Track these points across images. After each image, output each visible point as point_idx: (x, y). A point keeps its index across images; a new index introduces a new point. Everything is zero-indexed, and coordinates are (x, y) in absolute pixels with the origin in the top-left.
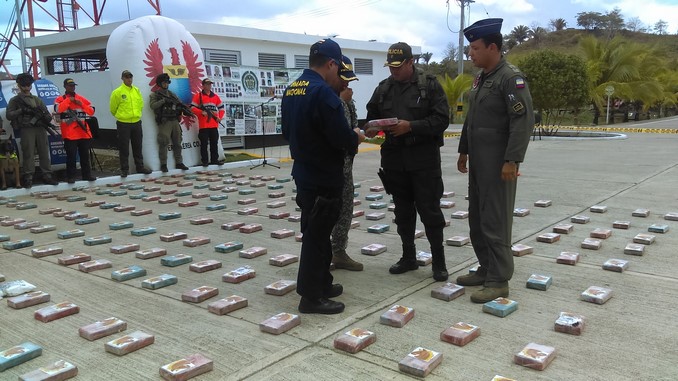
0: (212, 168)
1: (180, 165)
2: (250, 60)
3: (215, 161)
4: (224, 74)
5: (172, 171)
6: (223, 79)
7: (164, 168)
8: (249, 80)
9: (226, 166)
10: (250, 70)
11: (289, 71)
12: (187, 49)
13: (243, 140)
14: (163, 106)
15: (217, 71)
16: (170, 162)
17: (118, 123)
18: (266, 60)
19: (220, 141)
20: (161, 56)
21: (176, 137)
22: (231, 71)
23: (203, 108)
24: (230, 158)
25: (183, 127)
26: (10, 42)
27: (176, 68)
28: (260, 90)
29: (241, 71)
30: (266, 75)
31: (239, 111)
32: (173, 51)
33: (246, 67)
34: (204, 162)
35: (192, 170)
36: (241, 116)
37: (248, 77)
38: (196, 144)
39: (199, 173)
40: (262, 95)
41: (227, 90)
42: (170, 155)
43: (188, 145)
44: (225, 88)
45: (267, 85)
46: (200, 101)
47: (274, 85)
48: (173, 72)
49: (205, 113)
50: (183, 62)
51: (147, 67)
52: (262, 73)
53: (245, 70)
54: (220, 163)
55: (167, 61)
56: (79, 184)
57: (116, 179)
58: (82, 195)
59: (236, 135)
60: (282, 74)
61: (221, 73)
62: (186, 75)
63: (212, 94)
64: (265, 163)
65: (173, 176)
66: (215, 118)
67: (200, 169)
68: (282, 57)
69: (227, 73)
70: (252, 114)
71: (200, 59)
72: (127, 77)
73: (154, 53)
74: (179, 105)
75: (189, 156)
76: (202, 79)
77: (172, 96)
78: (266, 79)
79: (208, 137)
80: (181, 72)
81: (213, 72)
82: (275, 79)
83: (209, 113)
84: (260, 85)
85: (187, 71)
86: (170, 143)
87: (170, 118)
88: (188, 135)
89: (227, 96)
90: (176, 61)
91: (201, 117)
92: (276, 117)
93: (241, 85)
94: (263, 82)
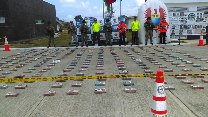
0: (162, 45)
2: (193, 10)
3: (164, 43)
4: (181, 15)
8: (192, 17)
10: (192, 13)
12: (161, 9)
14: (147, 26)
15: (178, 14)
18: (199, 9)
20: (151, 12)
21: (151, 35)
22: (184, 13)
27: (155, 15)
28: (195, 19)
29: (188, 14)
30: (200, 14)
32: (155, 10)
33: (191, 12)
35: (155, 45)
36: (186, 28)
37: (191, 15)
40: (196, 21)
41: (181, 20)
42: (149, 40)
43: (156, 37)
44: (180, 20)
45: (199, 17)
46: (160, 24)
47: (203, 16)
49: (161, 28)
51: (146, 15)
52: (198, 14)
53: (190, 13)
54: (166, 43)
55: (153, 13)
59: (183, 35)
60: (207, 13)
63: (165, 22)
64: (179, 44)
69: (182, 14)
70: (191, 28)
71: (166, 11)
74: (152, 25)
75: (156, 41)
77: (150, 23)
80: (157, 16)
84: (196, 17)
85: (160, 16)
86: (149, 36)
87: (149, 29)
89: (181, 22)
92: (202, 29)
93: (187, 18)
94: (198, 16)
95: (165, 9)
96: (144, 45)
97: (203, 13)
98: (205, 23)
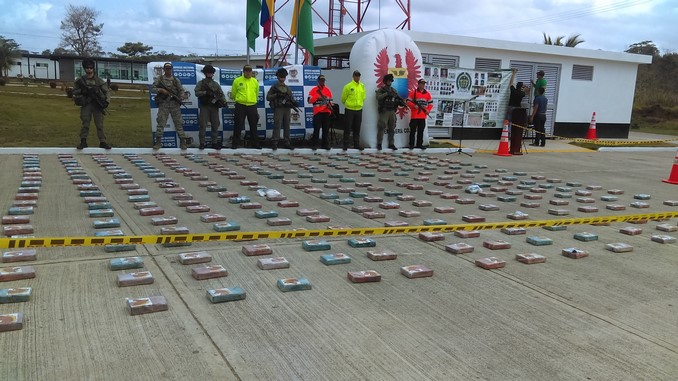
0: (416, 151)
1: (391, 146)
2: (467, 63)
3: (420, 145)
4: (442, 74)
5: (385, 149)
6: (440, 80)
7: (379, 147)
8: (464, 81)
9: (428, 150)
10: (465, 71)
11: (503, 73)
12: (409, 55)
13: (451, 131)
14: (385, 98)
15: (436, 73)
16: (385, 143)
17: (346, 109)
18: (481, 64)
19: (426, 129)
20: (388, 60)
21: (392, 123)
23: (416, 103)
24: (433, 145)
25: (398, 116)
26: (292, 41)
27: (398, 70)
28: (472, 89)
29: (457, 72)
30: (480, 76)
31: (448, 106)
32: (398, 57)
33: (462, 69)
34: (411, 146)
35: (400, 151)
36: (450, 110)
37: (462, 78)
38: (406, 131)
39: (405, 153)
40: (473, 93)
41: (442, 88)
42: (385, 137)
43: (400, 131)
44: (440, 86)
45: (479, 84)
46: (414, 97)
47: (485, 85)
48: (396, 73)
49: (417, 106)
50: (404, 65)
52: (477, 75)
53: (461, 71)
54: (424, 148)
55: (392, 64)
56: (319, 151)
57: (340, 151)
58: (319, 157)
59: (444, 126)
60: (496, 75)
61: (439, 74)
62: (405, 76)
63: (425, 92)
64: (460, 151)
65: (385, 153)
66: (425, 111)
67: (407, 150)
68: (498, 62)
69: (444, 73)
70: (460, 109)
71: (420, 63)
72: (357, 76)
73: (383, 58)
74: (397, 98)
75: (400, 140)
76: (418, 79)
77: (393, 91)
78: (480, 79)
79: (417, 125)
80: (402, 73)
81: (432, 73)
82: (489, 80)
83: (420, 107)
84: (473, 84)
85: (407, 73)
86: (386, 128)
87: (389, 109)
88: (402, 123)
89: (441, 93)
90: (399, 64)
91: (413, 109)
92: (483, 113)
93: (455, 84)
94: (477, 82)
95: (418, 55)
96: (373, 150)
97: (486, 75)
98: (488, 98)
